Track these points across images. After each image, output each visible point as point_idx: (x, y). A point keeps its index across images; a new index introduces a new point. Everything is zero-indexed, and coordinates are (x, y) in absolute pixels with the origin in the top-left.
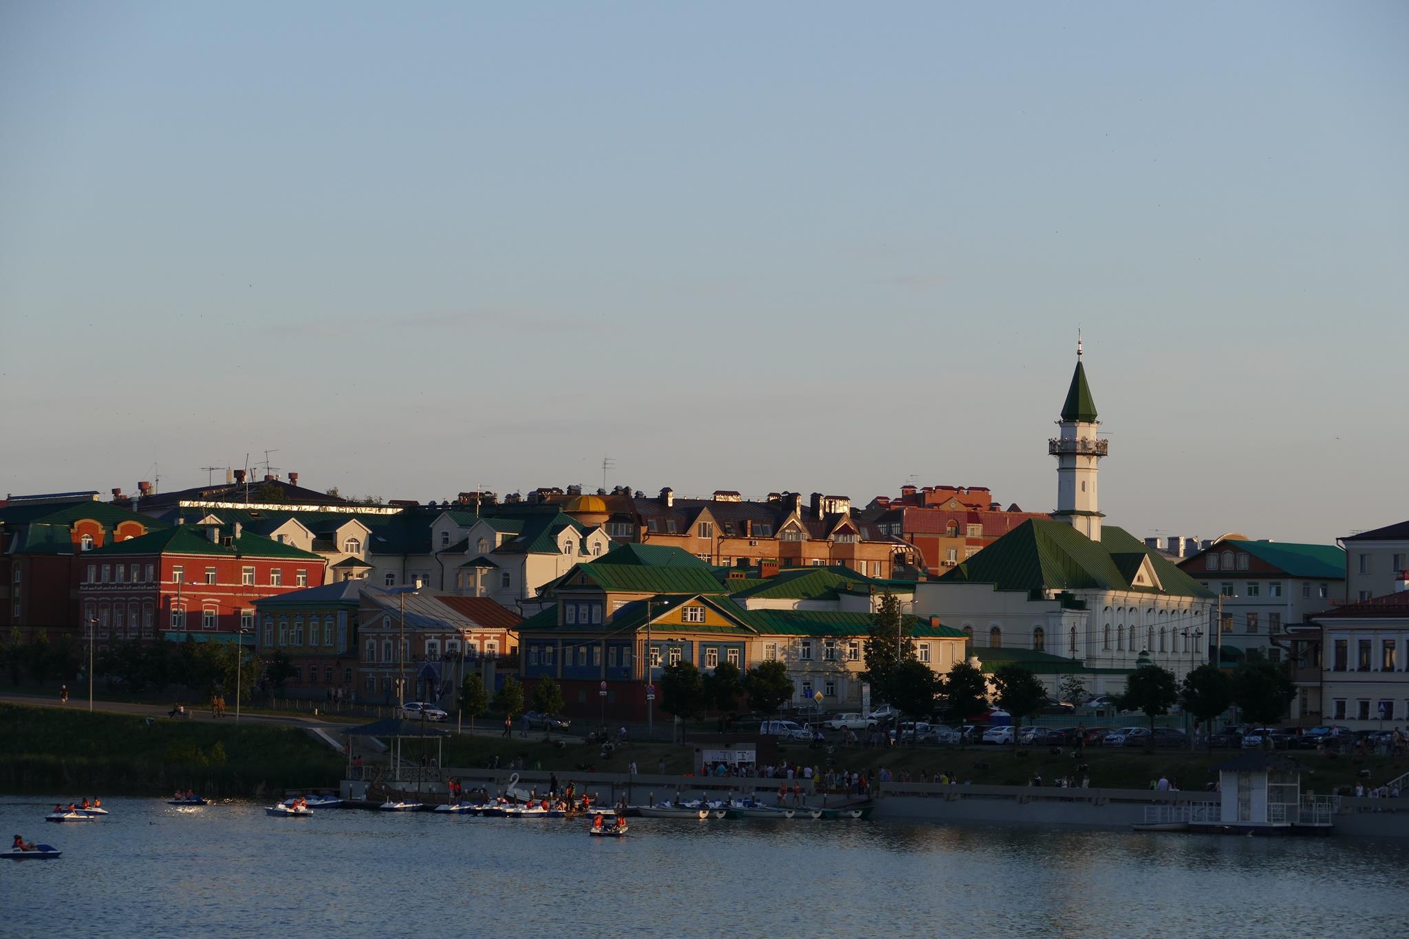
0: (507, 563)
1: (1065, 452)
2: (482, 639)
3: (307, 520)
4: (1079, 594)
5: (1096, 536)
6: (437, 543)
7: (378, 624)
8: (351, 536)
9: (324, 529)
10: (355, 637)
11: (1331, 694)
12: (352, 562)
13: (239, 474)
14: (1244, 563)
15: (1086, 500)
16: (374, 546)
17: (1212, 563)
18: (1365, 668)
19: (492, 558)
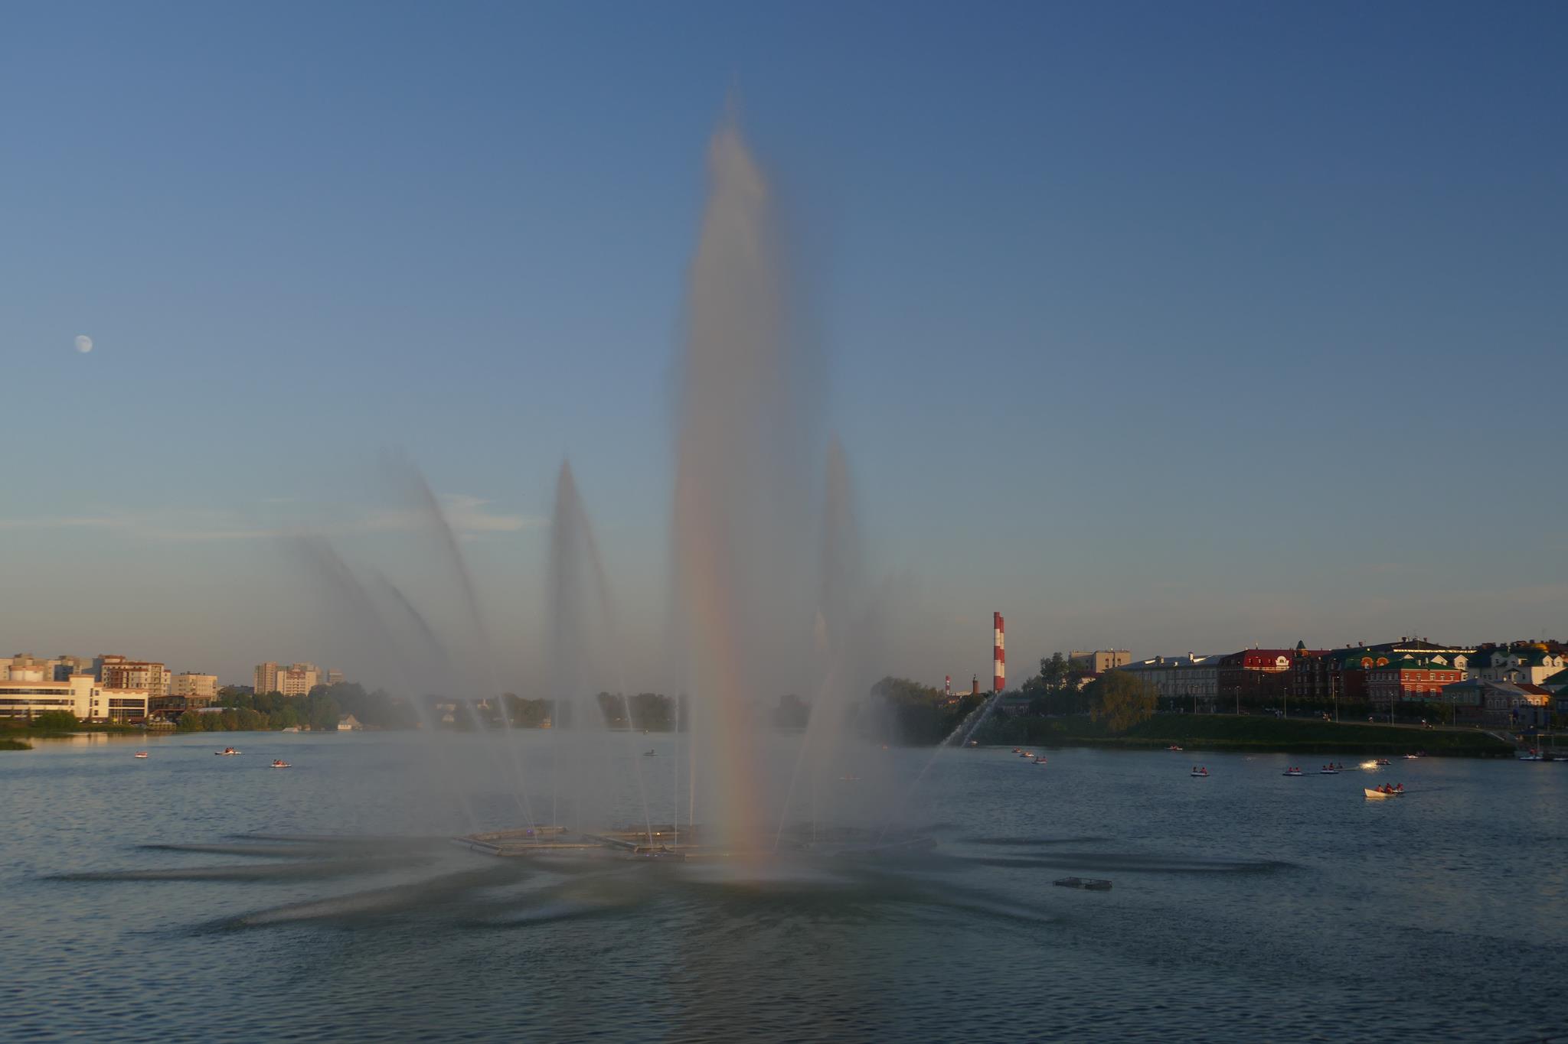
0: (1525, 671)
2: (1534, 699)
3: (1444, 656)
6: (1493, 662)
7: (1493, 694)
8: (1460, 661)
9: (1450, 658)
10: (1483, 699)
12: (1467, 671)
13: (1404, 639)
16: (1469, 665)
19: (1518, 669)
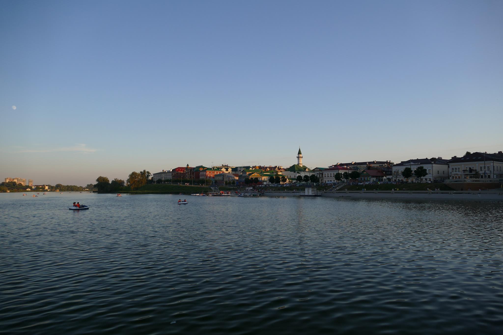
1: (298, 158)
2: (236, 178)
3: (226, 168)
4: (299, 172)
5: (302, 166)
7: (226, 177)
8: (230, 170)
9: (227, 170)
10: (223, 178)
11: (324, 180)
12: (230, 172)
14: (319, 170)
15: (301, 162)
16: (232, 171)
17: (315, 170)
18: (328, 177)
